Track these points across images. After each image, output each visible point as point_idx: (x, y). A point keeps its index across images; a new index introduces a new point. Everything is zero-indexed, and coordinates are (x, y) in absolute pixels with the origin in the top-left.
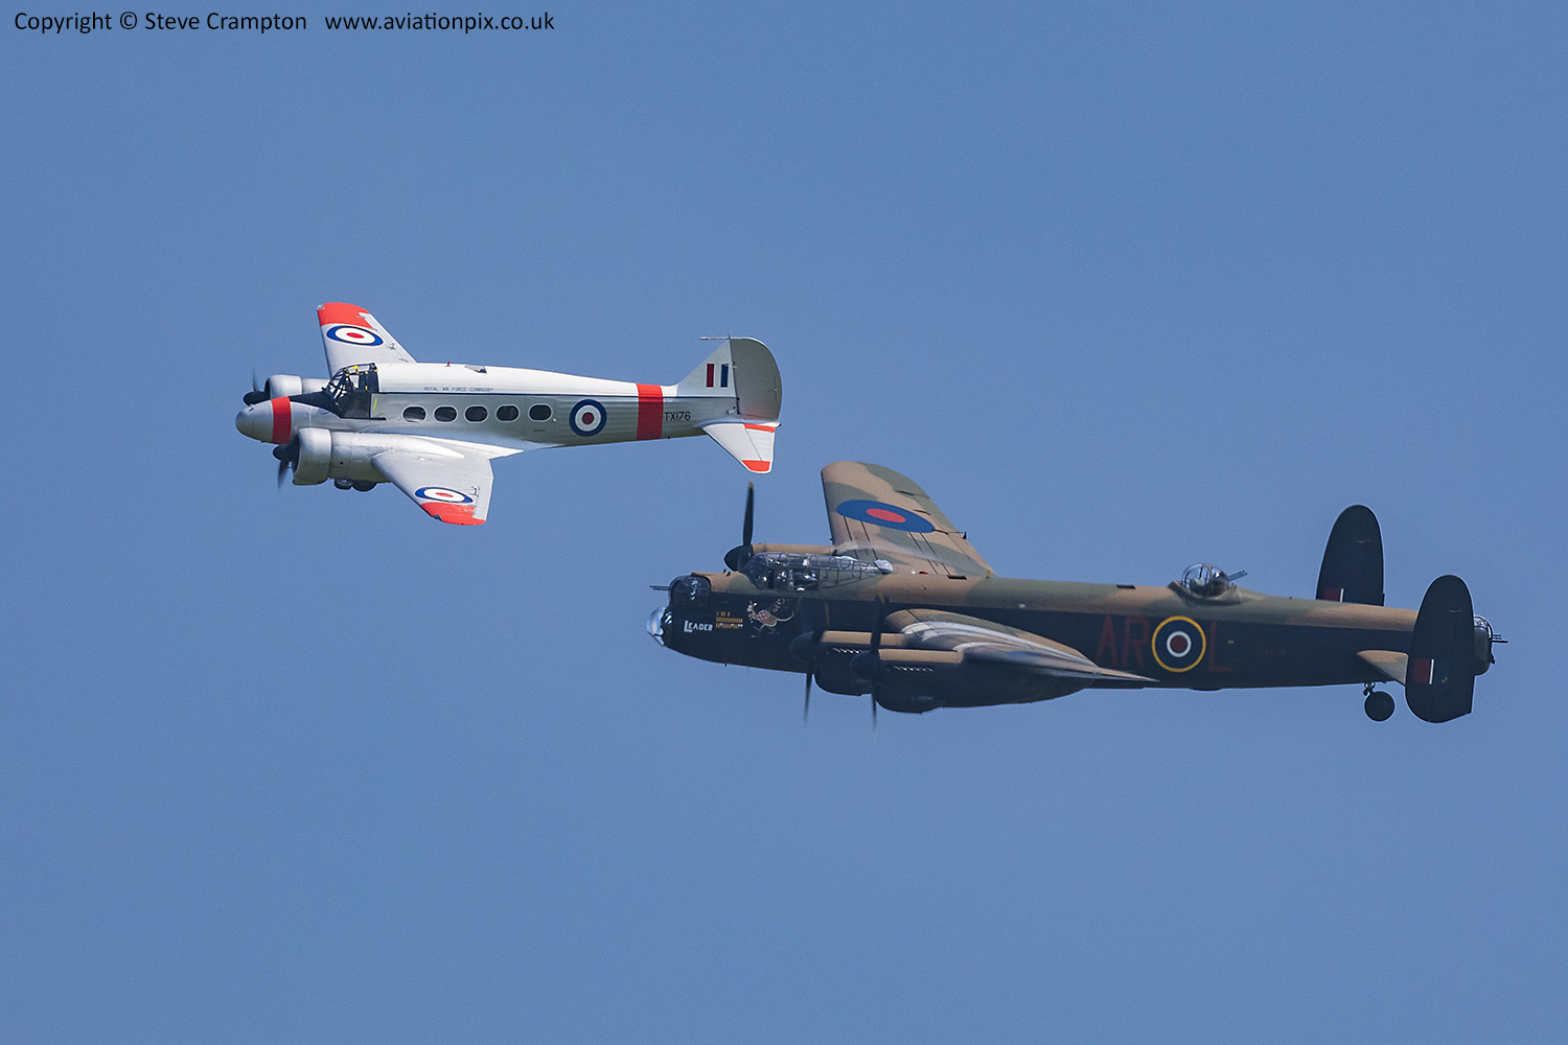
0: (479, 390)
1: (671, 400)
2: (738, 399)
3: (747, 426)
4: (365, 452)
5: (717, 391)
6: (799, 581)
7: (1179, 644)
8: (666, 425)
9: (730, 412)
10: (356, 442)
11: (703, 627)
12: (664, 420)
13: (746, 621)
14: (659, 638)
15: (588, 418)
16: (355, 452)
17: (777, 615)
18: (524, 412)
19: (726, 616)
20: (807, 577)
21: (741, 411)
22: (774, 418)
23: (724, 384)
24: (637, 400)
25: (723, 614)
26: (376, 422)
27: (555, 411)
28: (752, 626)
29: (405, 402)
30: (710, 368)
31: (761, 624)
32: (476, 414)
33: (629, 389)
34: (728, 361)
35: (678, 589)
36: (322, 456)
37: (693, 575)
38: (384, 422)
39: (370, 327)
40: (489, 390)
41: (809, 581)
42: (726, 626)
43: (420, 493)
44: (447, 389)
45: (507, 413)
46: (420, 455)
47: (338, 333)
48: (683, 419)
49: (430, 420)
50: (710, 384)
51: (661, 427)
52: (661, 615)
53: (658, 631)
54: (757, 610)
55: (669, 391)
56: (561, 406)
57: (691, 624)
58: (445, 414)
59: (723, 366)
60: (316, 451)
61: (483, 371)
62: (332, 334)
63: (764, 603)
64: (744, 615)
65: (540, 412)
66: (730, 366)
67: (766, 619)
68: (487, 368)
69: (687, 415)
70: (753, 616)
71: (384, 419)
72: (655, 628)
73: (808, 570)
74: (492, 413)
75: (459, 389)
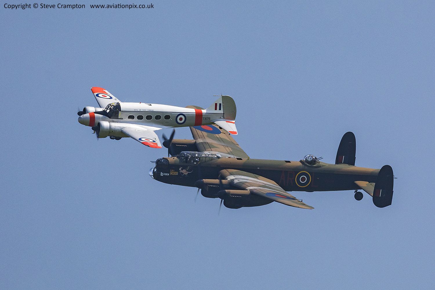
0: (150, 110)
1: (205, 114)
2: (224, 114)
3: (227, 122)
4: (119, 128)
5: (218, 111)
6: (195, 161)
7: (303, 179)
8: (203, 121)
9: (222, 117)
10: (116, 125)
11: (166, 174)
12: (203, 120)
13: (179, 173)
14: (152, 177)
15: (181, 119)
16: (116, 128)
17: (188, 171)
18: (163, 117)
19: (173, 171)
20: (197, 159)
21: (225, 117)
22: (234, 119)
23: (220, 109)
24: (195, 114)
25: (172, 170)
26: (120, 120)
27: (171, 117)
28: (180, 174)
29: (129, 114)
30: (216, 104)
31: (183, 174)
32: (149, 118)
33: (193, 111)
34: (221, 102)
35: (158, 162)
36: (107, 129)
37: (163, 158)
38: (122, 120)
39: (107, 94)
40: (153, 110)
41: (197, 161)
42: (173, 174)
43: (140, 139)
44: (141, 110)
45: (158, 117)
46: (136, 129)
47: (99, 95)
48: (208, 119)
49: (136, 119)
50: (216, 109)
51: (202, 122)
52: (153, 170)
53: (152, 174)
54: (182, 169)
55: (204, 111)
56: (174, 115)
57: (163, 173)
58: (140, 118)
59: (220, 104)
60: (105, 128)
61: (151, 105)
62: (97, 95)
63: (184, 168)
64: (178, 171)
65: (167, 117)
66: (222, 104)
67: (185, 172)
68: (151, 104)
69: (209, 118)
70: (181, 171)
71: (122, 119)
72: (151, 174)
73: (197, 158)
74: (153, 118)
75: (144, 110)
